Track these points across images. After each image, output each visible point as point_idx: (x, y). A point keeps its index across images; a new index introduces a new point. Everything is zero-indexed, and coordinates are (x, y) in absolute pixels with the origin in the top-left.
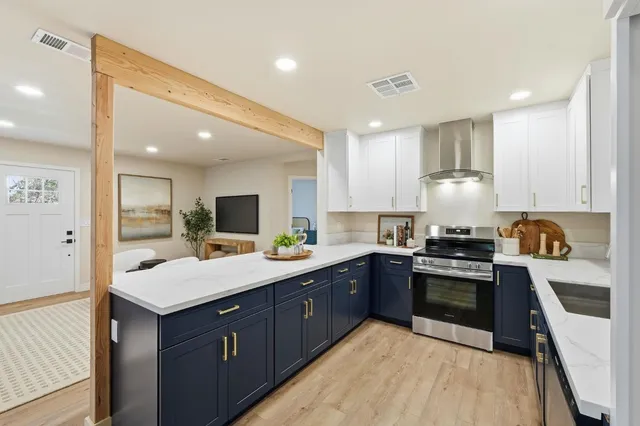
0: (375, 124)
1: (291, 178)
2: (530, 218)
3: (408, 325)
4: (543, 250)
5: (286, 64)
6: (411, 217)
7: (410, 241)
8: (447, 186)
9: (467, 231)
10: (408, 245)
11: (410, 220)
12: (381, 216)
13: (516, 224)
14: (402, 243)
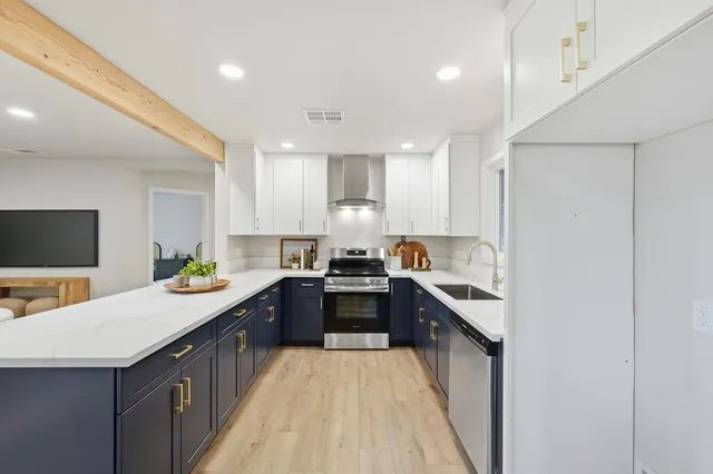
0: (287, 146)
1: (152, 190)
2: (407, 240)
3: (320, 344)
4: (416, 265)
5: (232, 72)
6: (315, 240)
7: (316, 265)
8: (347, 213)
9: (364, 253)
10: (315, 267)
11: (313, 243)
12: (283, 240)
13: (398, 245)
14: (310, 266)
